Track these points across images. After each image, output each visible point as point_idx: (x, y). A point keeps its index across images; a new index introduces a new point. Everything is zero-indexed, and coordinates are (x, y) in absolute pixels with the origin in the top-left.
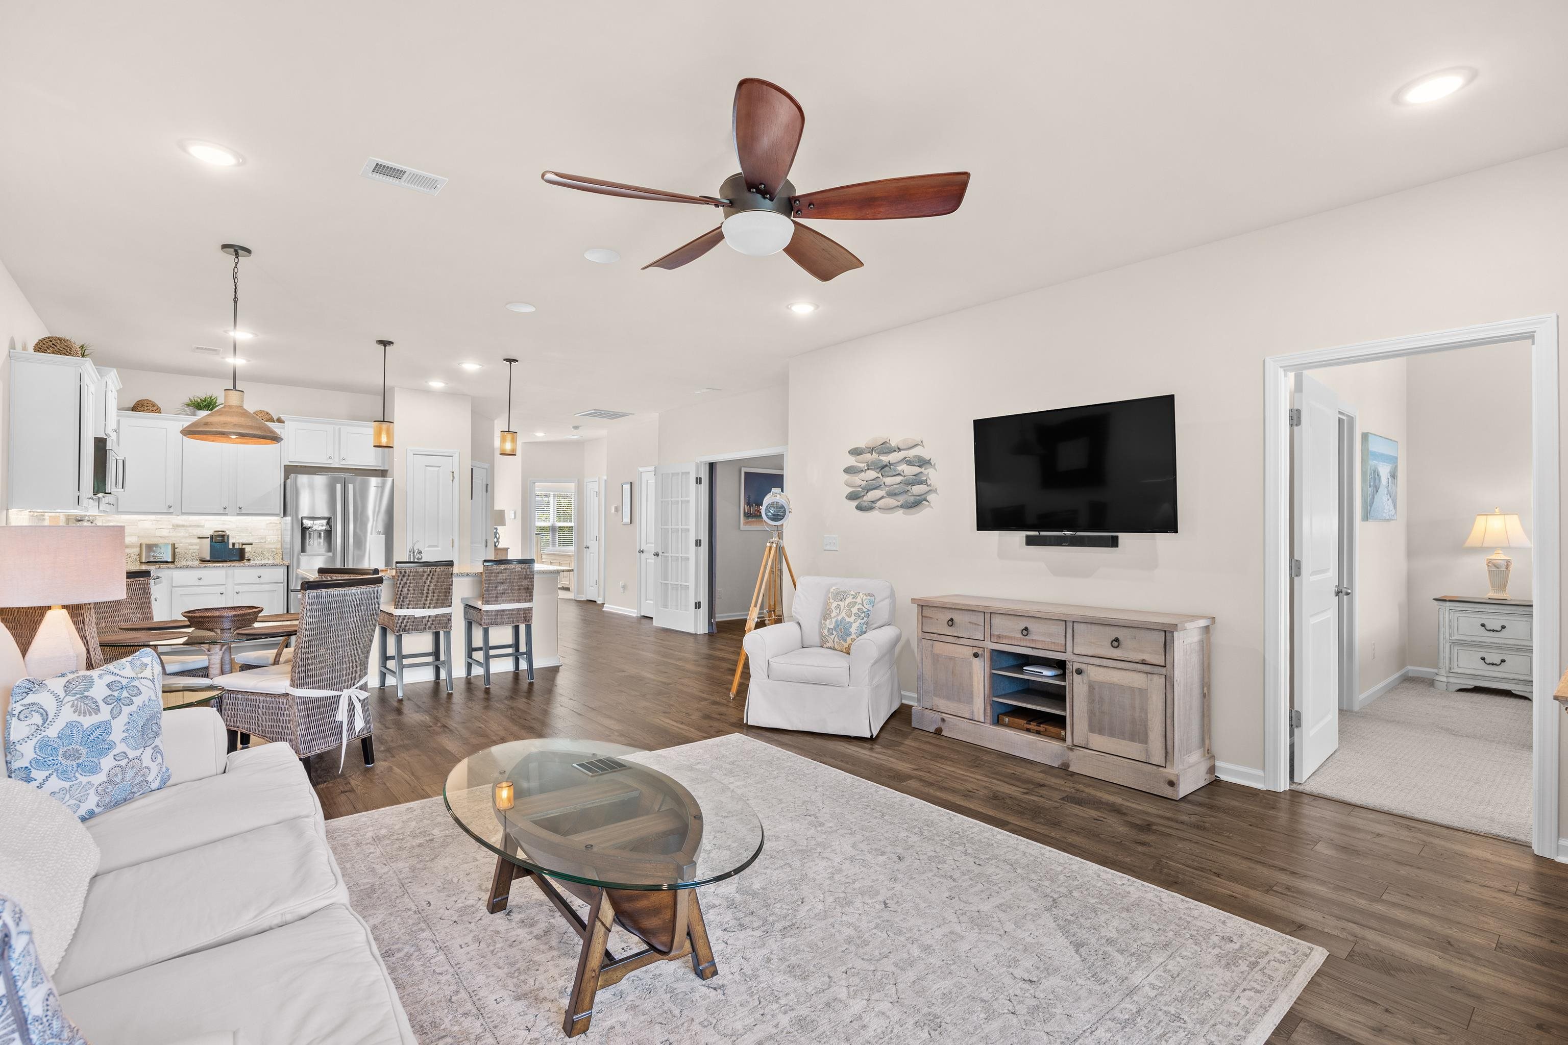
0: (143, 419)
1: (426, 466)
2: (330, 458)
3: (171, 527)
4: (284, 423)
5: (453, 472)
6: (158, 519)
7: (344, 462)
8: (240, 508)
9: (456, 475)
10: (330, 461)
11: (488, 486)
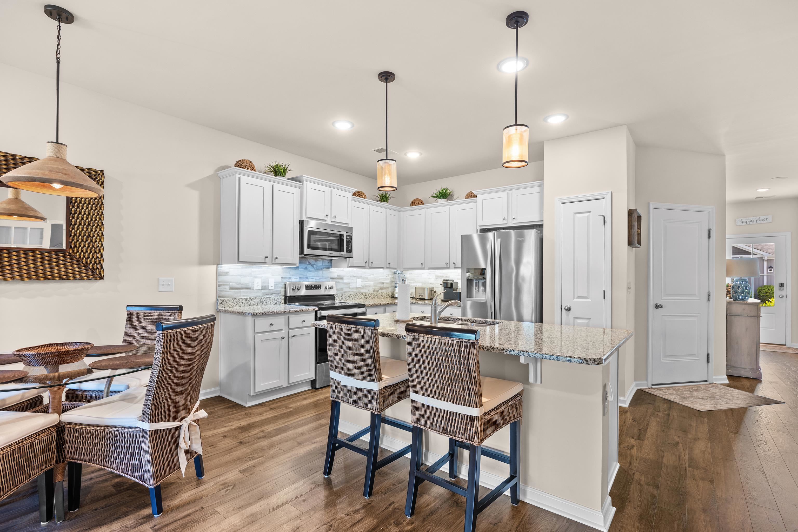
0: (419, 210)
1: (576, 213)
2: (504, 219)
3: (435, 277)
4: (476, 196)
5: (603, 216)
6: (430, 272)
7: (515, 221)
8: (454, 263)
9: (608, 220)
10: (505, 222)
11: (711, 232)
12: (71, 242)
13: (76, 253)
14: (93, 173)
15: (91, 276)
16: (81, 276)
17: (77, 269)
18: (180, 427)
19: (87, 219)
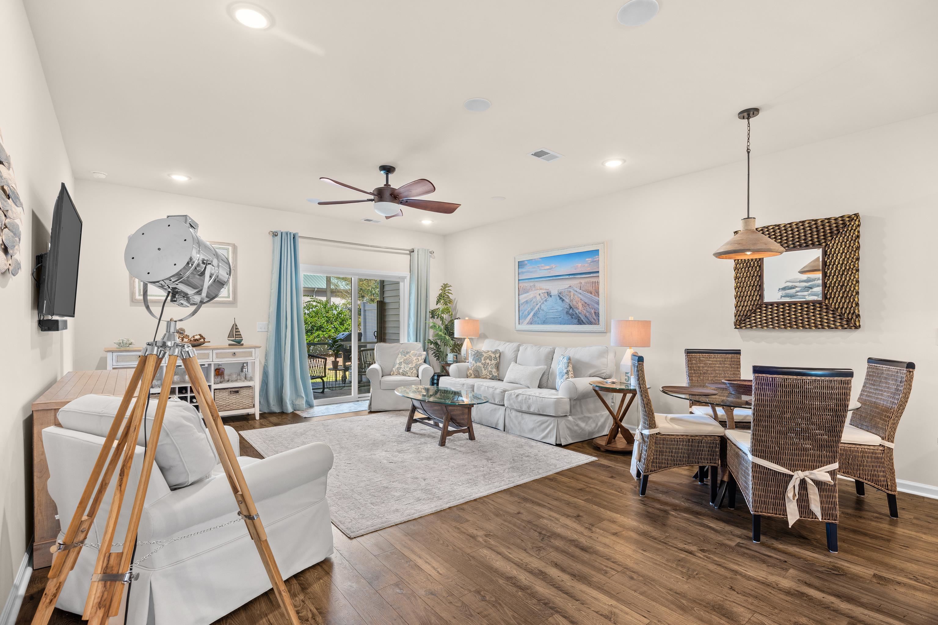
12: (827, 293)
13: (832, 303)
14: (847, 219)
15: (846, 326)
16: (836, 325)
17: (832, 319)
18: (791, 476)
19: (841, 268)
